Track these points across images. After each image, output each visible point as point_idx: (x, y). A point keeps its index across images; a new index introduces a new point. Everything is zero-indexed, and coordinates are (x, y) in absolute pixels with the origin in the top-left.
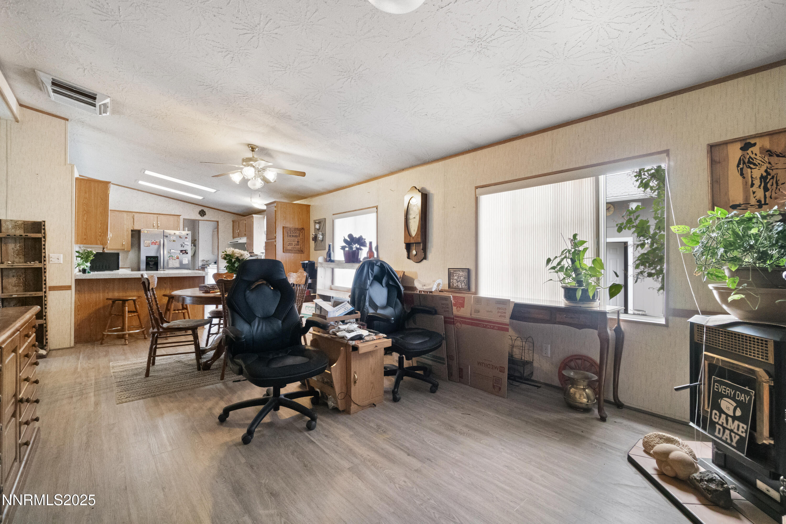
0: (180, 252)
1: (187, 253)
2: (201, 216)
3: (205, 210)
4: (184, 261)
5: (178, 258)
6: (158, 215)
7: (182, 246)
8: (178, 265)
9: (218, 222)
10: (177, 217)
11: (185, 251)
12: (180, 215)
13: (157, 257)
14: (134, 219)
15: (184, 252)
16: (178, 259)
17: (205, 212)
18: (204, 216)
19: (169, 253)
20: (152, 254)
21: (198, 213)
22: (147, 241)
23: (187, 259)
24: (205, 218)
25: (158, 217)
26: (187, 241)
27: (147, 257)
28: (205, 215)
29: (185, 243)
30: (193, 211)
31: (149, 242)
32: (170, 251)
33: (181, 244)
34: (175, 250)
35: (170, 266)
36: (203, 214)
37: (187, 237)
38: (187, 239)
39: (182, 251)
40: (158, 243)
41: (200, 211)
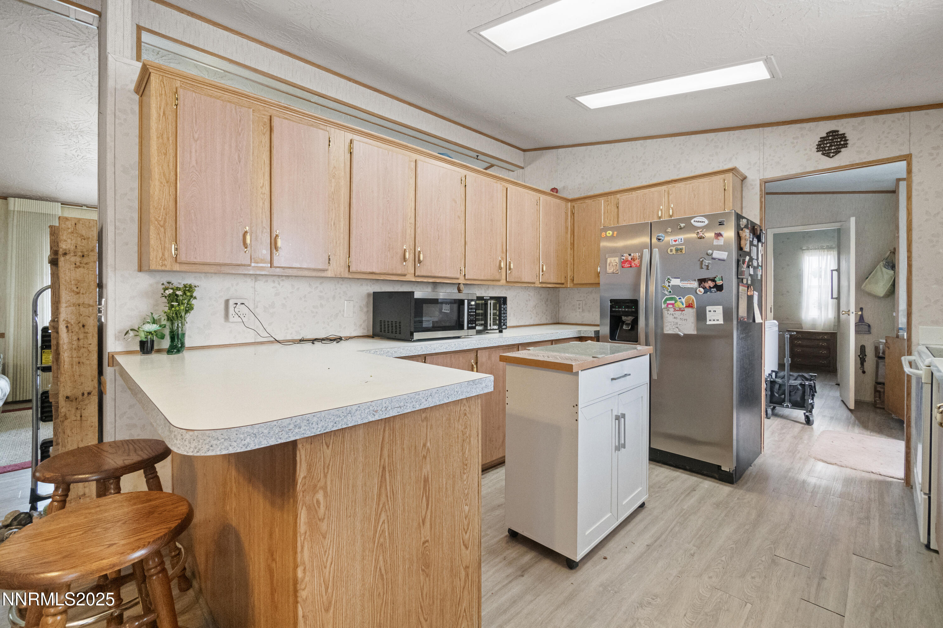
1: (721, 288)
2: (827, 154)
4: (710, 316)
6: (670, 186)
7: (702, 263)
8: (689, 328)
9: (907, 158)
10: (722, 176)
13: (636, 302)
14: (618, 208)
16: (690, 310)
17: (842, 136)
18: (837, 152)
19: (666, 288)
21: (814, 149)
22: (613, 259)
24: (843, 158)
25: (671, 192)
26: (720, 248)
27: (613, 303)
28: (846, 145)
29: (712, 254)
30: (794, 147)
31: (617, 259)
32: (669, 282)
33: (701, 260)
34: (681, 281)
35: (668, 330)
36: (835, 146)
37: (720, 233)
38: (720, 238)
39: (702, 283)
40: (637, 261)
41: (822, 140)
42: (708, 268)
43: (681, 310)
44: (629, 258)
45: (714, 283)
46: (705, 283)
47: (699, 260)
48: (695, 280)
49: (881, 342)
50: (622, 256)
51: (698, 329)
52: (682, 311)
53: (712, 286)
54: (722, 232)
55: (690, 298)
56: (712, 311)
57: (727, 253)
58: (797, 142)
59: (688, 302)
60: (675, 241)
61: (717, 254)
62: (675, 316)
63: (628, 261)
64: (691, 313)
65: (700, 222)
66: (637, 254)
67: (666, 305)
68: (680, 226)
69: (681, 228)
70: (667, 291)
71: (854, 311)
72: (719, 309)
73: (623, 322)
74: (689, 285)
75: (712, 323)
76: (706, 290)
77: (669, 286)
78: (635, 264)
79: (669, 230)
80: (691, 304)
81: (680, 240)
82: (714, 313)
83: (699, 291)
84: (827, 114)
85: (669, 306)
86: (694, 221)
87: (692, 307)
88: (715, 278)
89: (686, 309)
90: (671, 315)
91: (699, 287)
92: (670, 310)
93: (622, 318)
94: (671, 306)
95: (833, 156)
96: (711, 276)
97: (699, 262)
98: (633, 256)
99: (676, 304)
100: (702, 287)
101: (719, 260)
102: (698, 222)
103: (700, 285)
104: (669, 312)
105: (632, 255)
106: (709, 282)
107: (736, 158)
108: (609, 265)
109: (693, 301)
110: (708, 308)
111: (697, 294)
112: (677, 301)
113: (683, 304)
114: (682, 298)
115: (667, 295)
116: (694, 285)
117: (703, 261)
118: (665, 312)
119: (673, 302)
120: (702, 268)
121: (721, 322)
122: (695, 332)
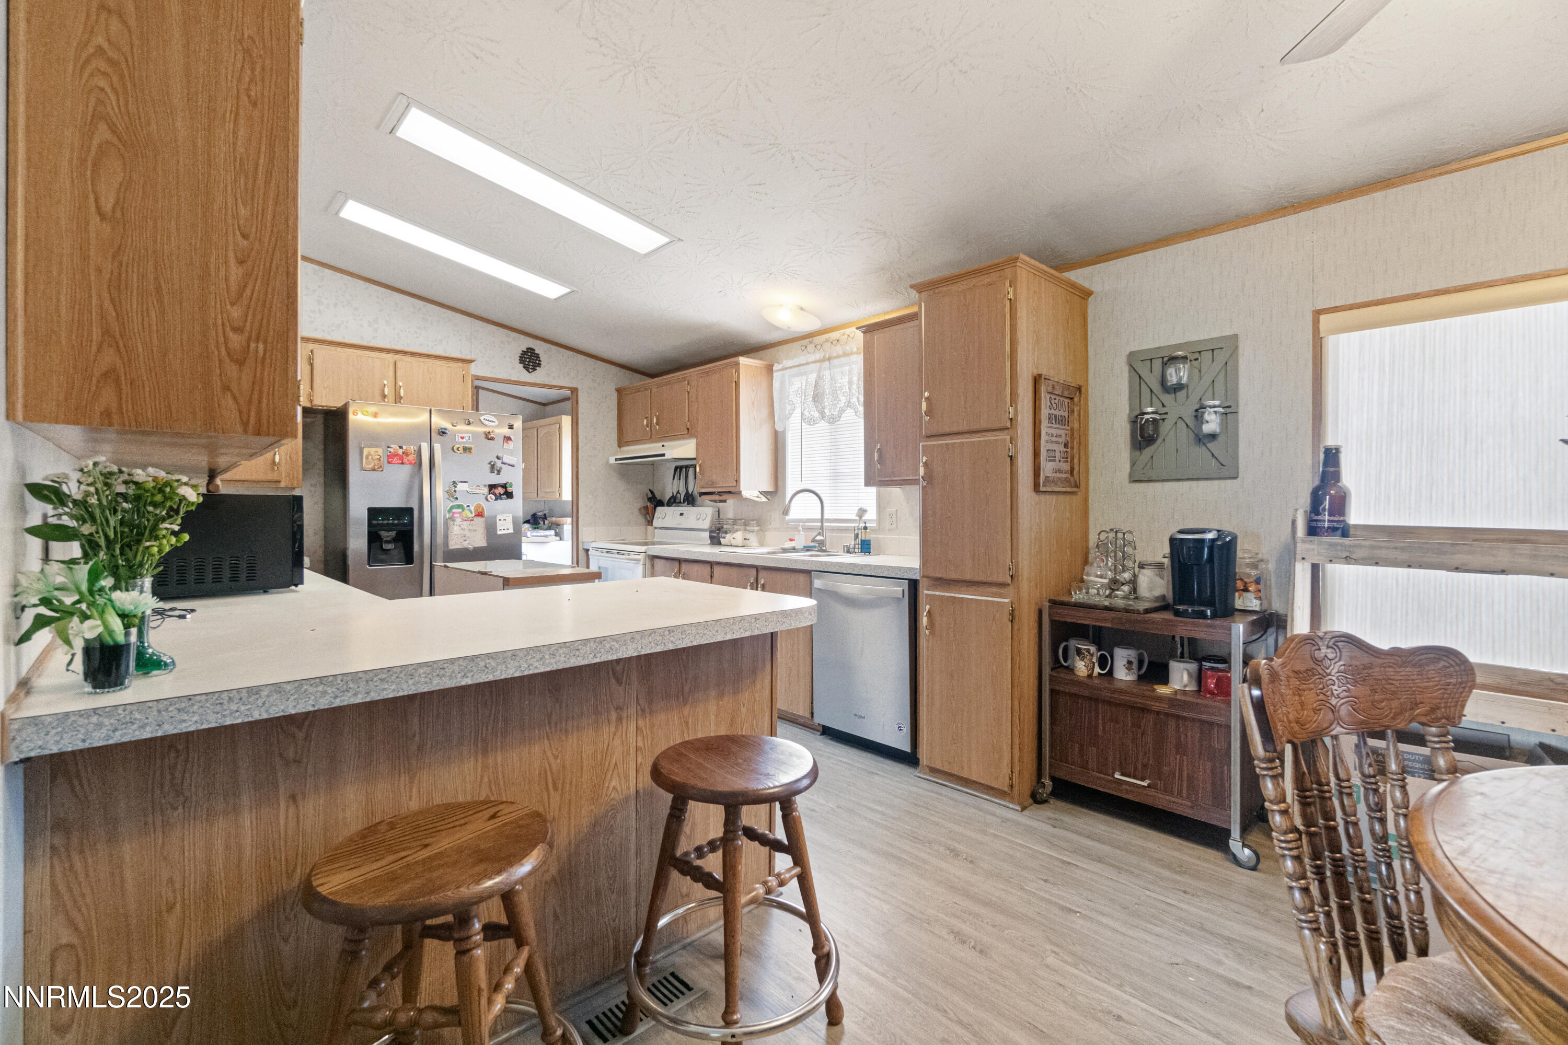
0: (486, 490)
1: (510, 496)
2: (526, 368)
3: (540, 348)
4: (500, 525)
5: (480, 514)
6: (397, 357)
7: (493, 467)
8: (479, 540)
9: (574, 391)
10: (460, 365)
11: (504, 486)
12: (471, 361)
13: (410, 511)
14: (312, 365)
15: (501, 490)
16: (479, 519)
17: (537, 356)
18: (534, 370)
19: (451, 494)
20: (393, 500)
21: (517, 360)
22: (372, 450)
23: (509, 518)
24: (538, 376)
25: (399, 365)
26: (512, 453)
27: (373, 513)
28: (539, 365)
29: (503, 457)
30: (502, 351)
31: (380, 451)
32: (455, 486)
34: (468, 485)
35: (455, 544)
36: (532, 363)
37: (509, 437)
38: (509, 442)
39: (492, 489)
40: (411, 457)
41: (524, 353)
42: (499, 472)
43: (469, 519)
44: (400, 452)
45: (504, 490)
46: (495, 489)
47: (489, 464)
48: (485, 486)
50: (389, 448)
51: (484, 541)
52: (471, 521)
53: (502, 493)
55: (479, 506)
56: (502, 520)
57: (515, 459)
58: (504, 347)
59: (477, 510)
60: (460, 436)
61: (506, 459)
62: (462, 527)
63: (398, 455)
64: (480, 524)
65: (491, 421)
66: (413, 447)
67: (453, 514)
70: (453, 497)
73: (382, 540)
74: (477, 490)
75: (502, 532)
76: (497, 497)
77: (455, 490)
78: (408, 460)
80: (481, 512)
81: (466, 437)
82: (505, 521)
83: (490, 498)
84: (529, 331)
85: (456, 516)
86: (484, 419)
87: (482, 516)
88: (506, 484)
89: (475, 519)
90: (458, 527)
91: (490, 494)
92: (457, 520)
93: (379, 534)
94: (459, 516)
95: (531, 372)
96: (502, 482)
97: (490, 466)
98: (407, 450)
99: (464, 514)
100: (492, 494)
101: (510, 465)
102: (488, 420)
103: (490, 492)
104: (455, 523)
105: (404, 447)
106: (500, 488)
108: (367, 458)
109: (483, 509)
110: (499, 517)
111: (487, 500)
112: (465, 509)
113: (472, 513)
114: (470, 505)
115: (453, 502)
116: (484, 491)
117: (493, 464)
118: (451, 524)
119: (461, 510)
120: (492, 472)
121: (511, 531)
122: (485, 545)
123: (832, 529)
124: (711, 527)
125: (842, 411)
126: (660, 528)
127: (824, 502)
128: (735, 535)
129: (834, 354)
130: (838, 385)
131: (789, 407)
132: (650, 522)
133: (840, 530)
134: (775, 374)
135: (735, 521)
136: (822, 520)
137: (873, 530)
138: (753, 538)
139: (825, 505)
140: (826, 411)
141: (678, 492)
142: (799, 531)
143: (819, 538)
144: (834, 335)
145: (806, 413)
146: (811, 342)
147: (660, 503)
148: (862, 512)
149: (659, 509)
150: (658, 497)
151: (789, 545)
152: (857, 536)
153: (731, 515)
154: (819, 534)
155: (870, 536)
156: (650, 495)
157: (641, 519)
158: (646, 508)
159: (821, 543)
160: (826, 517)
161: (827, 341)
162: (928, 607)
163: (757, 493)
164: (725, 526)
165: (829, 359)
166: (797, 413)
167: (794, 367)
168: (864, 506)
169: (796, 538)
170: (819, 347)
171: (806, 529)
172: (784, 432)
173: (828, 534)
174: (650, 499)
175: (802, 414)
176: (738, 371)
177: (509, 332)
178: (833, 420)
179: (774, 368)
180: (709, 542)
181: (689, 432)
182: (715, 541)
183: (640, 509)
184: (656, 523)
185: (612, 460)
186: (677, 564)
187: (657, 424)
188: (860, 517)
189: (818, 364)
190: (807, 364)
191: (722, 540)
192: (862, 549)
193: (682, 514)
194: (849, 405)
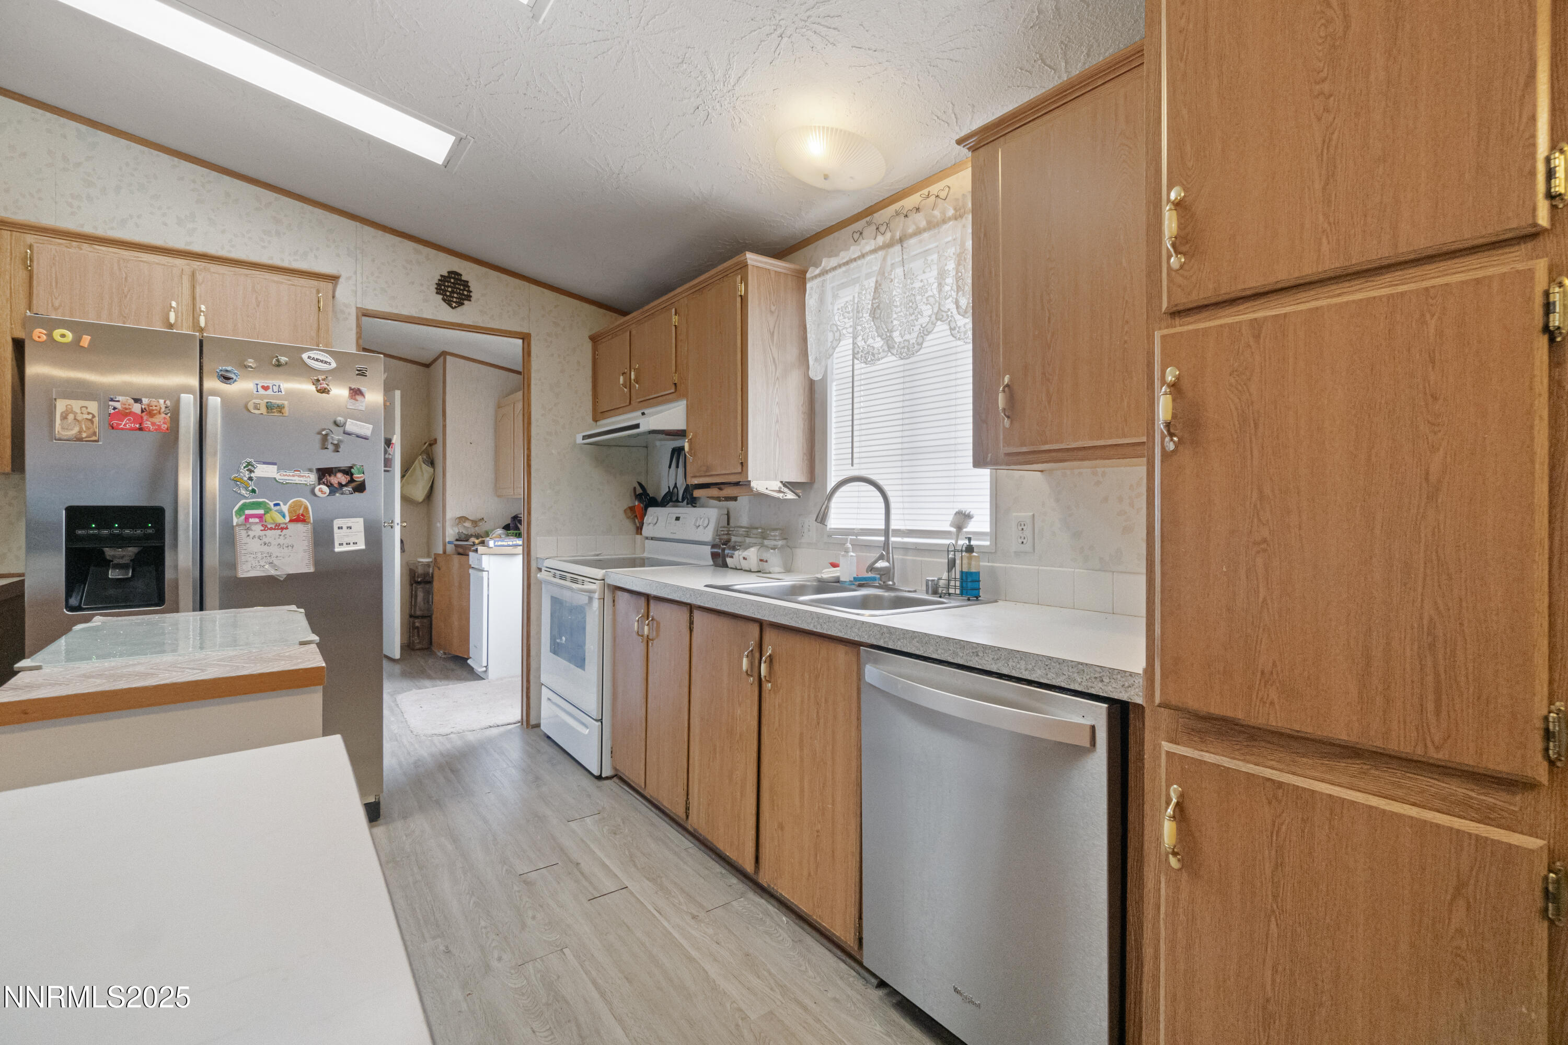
0: (312, 478)
1: (360, 488)
2: (448, 301)
3: (468, 272)
4: (339, 536)
5: (300, 518)
6: (196, 264)
7: (325, 440)
8: (297, 562)
9: (525, 338)
10: (314, 283)
11: (348, 472)
12: (333, 279)
13: (154, 512)
14: (29, 269)
15: (341, 478)
16: (300, 526)
17: (466, 284)
18: (461, 304)
19: (237, 483)
20: (120, 494)
21: (433, 288)
24: (467, 314)
25: (199, 277)
27: (76, 515)
28: (468, 298)
29: (345, 423)
30: (408, 274)
32: (251, 471)
33: (324, 433)
34: (278, 469)
35: (249, 568)
36: (457, 294)
37: (359, 390)
38: (359, 398)
39: (324, 476)
40: (159, 419)
41: (443, 280)
42: (337, 448)
43: (279, 527)
44: (137, 408)
45: (349, 478)
46: (330, 476)
47: (319, 433)
48: (310, 470)
49: (419, 562)
50: (112, 400)
51: (316, 563)
52: (282, 529)
53: (344, 483)
54: (363, 389)
55: (299, 504)
56: (345, 528)
57: (371, 426)
58: (411, 269)
59: (295, 511)
60: (266, 388)
61: (351, 426)
62: (265, 540)
63: (132, 414)
64: (301, 534)
65: (322, 361)
66: (162, 401)
67: (243, 517)
68: (278, 360)
69: (279, 365)
70: (246, 489)
71: (399, 522)
72: (358, 524)
73: (106, 563)
74: (296, 478)
75: (345, 548)
76: (333, 490)
77: (250, 479)
78: (153, 424)
79: (251, 362)
80: (302, 515)
81: (276, 389)
82: (349, 530)
83: (321, 490)
84: (451, 246)
85: (251, 520)
86: (309, 357)
87: (304, 521)
88: (351, 467)
89: (291, 526)
90: (256, 539)
91: (319, 484)
92: (253, 527)
93: (103, 553)
94: (257, 520)
95: (455, 307)
96: (344, 464)
97: (319, 437)
98: (149, 405)
99: (267, 517)
100: (324, 483)
101: (358, 436)
102: (317, 360)
103: (320, 480)
104: (250, 533)
105: (145, 402)
106: (339, 475)
107: (316, 257)
109: (306, 508)
110: (337, 523)
111: (315, 495)
112: (271, 510)
113: (284, 516)
114: (281, 503)
115: (245, 498)
116: (308, 479)
117: (327, 435)
118: (241, 534)
119: (261, 512)
120: (324, 448)
121: (362, 546)
122: (312, 570)
123: (906, 548)
124: (714, 539)
125: (925, 332)
126: (652, 539)
127: (892, 500)
128: (746, 554)
129: (910, 231)
130: (917, 285)
131: (830, 336)
132: (639, 530)
133: (919, 550)
134: (808, 286)
135: (749, 531)
136: (886, 532)
137: (985, 552)
138: (775, 560)
139: (892, 505)
140: (896, 334)
141: (675, 486)
142: (847, 551)
143: (881, 564)
144: (909, 202)
145: (861, 343)
146: (869, 224)
147: (653, 502)
148: (962, 518)
149: (651, 510)
150: (651, 493)
151: (829, 573)
152: (952, 564)
153: (744, 521)
154: (881, 557)
155: (982, 565)
156: (639, 491)
157: (629, 525)
158: (632, 509)
159: (886, 574)
160: (894, 525)
161: (897, 213)
162: (1174, 791)
163: (776, 485)
164: (733, 539)
165: (901, 241)
166: (847, 343)
167: (840, 266)
168: (966, 507)
169: (842, 562)
170: (882, 229)
171: (857, 546)
172: (824, 379)
173: (897, 556)
174: (638, 497)
175: (854, 343)
176: (745, 279)
177: (420, 247)
178: (908, 351)
179: (808, 275)
180: (711, 562)
181: (677, 391)
182: (720, 561)
183: (625, 511)
184: (647, 531)
185: (579, 440)
186: (642, 601)
187: (637, 381)
188: (959, 528)
189: (881, 253)
190: (863, 256)
191: (729, 560)
192: (962, 588)
193: (678, 519)
194: (939, 316)
